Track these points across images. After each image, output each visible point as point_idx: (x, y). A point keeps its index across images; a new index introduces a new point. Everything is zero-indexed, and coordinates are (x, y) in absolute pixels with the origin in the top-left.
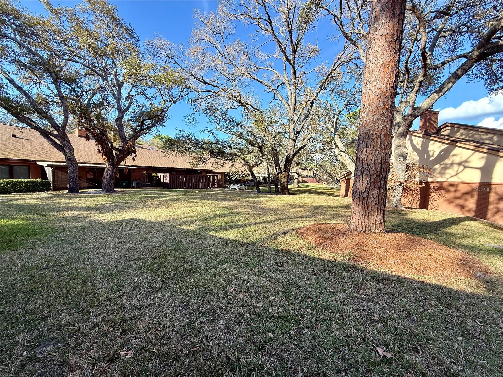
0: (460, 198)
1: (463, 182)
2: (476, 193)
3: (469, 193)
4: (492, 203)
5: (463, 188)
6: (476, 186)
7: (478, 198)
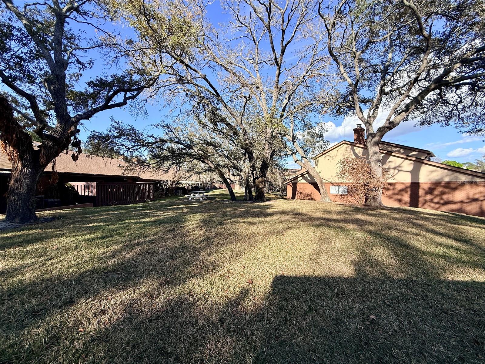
0: (397, 194)
1: (399, 182)
2: (409, 190)
3: (404, 190)
4: (421, 196)
5: (399, 187)
6: (409, 185)
7: (411, 193)
